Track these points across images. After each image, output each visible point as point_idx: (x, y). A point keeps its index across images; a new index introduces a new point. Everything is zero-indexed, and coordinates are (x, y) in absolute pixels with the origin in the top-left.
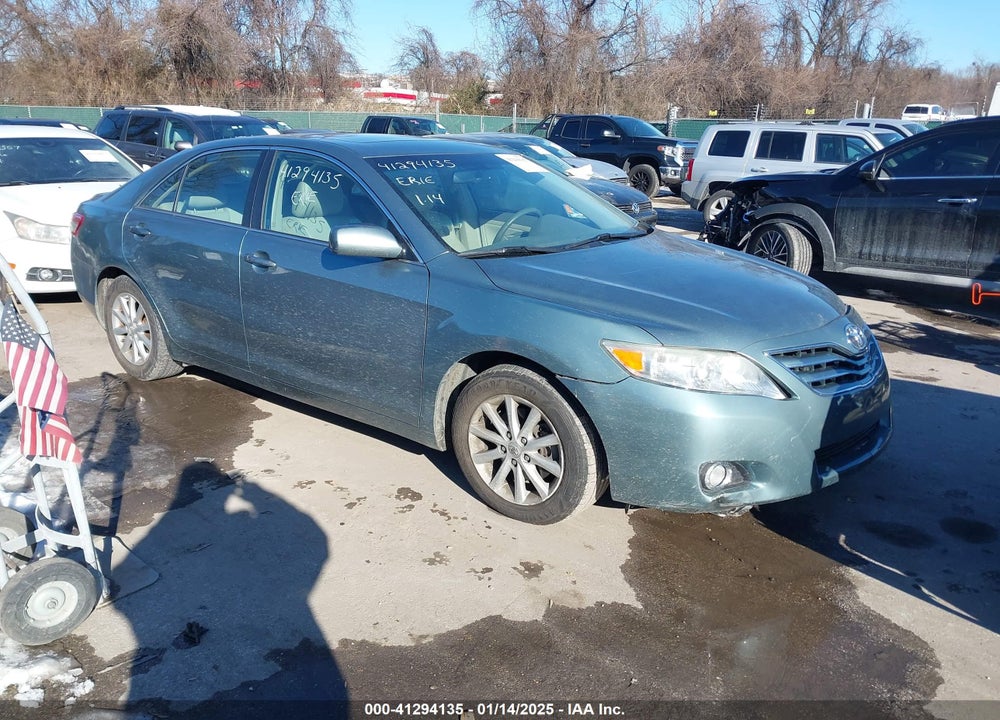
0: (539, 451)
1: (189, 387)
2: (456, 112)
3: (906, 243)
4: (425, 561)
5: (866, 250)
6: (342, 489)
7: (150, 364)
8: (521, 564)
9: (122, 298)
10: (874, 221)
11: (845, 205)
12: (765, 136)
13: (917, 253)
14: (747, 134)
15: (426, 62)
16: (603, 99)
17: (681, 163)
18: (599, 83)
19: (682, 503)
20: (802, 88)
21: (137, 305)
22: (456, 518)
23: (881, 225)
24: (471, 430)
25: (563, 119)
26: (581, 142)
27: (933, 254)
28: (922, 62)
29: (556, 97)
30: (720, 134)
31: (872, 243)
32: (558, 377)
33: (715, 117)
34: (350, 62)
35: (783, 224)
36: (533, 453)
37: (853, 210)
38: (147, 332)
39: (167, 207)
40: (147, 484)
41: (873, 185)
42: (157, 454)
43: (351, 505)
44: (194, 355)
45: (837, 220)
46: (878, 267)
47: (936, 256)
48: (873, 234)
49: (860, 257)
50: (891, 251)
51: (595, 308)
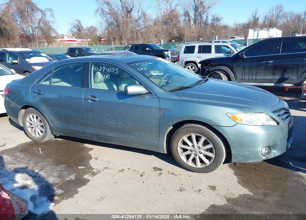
0: (204, 150)
1: (58, 143)
2: (92, 45)
3: (255, 75)
4: (178, 190)
5: (243, 78)
6: (135, 171)
7: (44, 137)
8: (208, 186)
9: (30, 116)
10: (245, 70)
11: (236, 65)
12: (200, 47)
13: (258, 78)
14: (194, 47)
15: (79, 30)
16: (137, 39)
17: (171, 56)
18: (136, 33)
19: (256, 160)
20: (193, 32)
21: (37, 118)
22: (178, 175)
23: (247, 70)
24: (178, 146)
25: (133, 45)
26: (139, 52)
27: (262, 77)
28: (223, 24)
29: (123, 39)
30: (186, 47)
31: (245, 75)
32: (212, 126)
33: (174, 42)
34: (54, 31)
35: (218, 72)
36: (202, 151)
37: (238, 67)
38: (42, 126)
39: (44, 83)
40: (68, 179)
41: (243, 59)
42: (64, 168)
43: (142, 176)
44: (62, 132)
45: (234, 70)
46: (247, 82)
47: (263, 78)
48: (245, 73)
49: (242, 80)
50: (251, 78)
51: (220, 104)
